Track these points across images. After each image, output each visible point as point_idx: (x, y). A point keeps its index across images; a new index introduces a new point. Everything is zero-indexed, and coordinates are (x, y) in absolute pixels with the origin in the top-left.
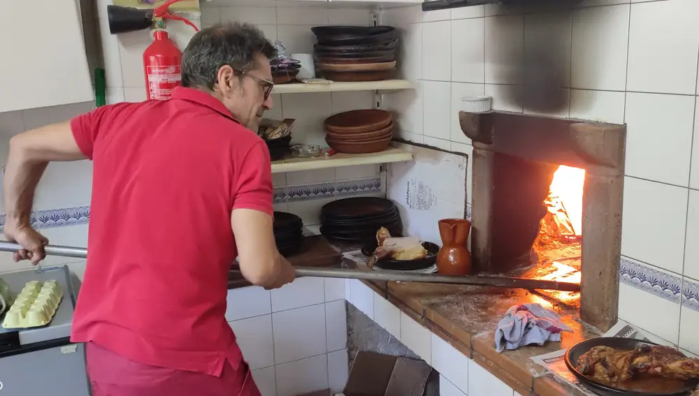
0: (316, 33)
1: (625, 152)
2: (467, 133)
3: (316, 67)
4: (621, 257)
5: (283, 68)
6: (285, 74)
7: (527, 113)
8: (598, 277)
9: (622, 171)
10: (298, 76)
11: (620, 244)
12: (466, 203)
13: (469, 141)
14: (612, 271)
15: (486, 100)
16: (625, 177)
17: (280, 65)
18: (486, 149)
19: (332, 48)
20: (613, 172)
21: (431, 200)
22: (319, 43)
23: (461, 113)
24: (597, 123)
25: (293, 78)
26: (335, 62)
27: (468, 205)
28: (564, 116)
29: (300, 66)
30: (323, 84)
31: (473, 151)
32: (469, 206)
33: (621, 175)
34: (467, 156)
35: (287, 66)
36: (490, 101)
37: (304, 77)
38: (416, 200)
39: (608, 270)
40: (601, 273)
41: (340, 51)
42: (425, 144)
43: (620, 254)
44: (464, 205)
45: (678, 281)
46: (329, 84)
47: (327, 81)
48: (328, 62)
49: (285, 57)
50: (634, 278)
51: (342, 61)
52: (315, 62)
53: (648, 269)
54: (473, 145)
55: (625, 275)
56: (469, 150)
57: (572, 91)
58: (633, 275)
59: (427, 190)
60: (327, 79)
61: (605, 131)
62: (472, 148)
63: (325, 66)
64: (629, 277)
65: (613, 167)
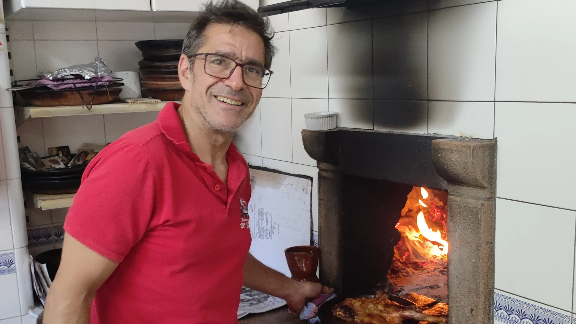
0: (141, 49)
1: (496, 170)
2: (312, 154)
3: (142, 85)
4: (496, 291)
5: (103, 86)
6: (105, 93)
7: (378, 129)
8: (469, 315)
9: (493, 192)
10: (122, 96)
11: (493, 275)
12: (312, 230)
13: (314, 162)
14: (485, 308)
15: (331, 116)
16: (497, 199)
17: (99, 83)
18: (332, 171)
19: (157, 64)
20: (483, 194)
21: (272, 227)
22: (143, 60)
23: (304, 131)
24: (461, 139)
25: (114, 97)
26: (163, 79)
27: (314, 233)
28: (421, 131)
29: (123, 84)
30: (148, 103)
31: (319, 173)
32: (316, 234)
33: (492, 198)
34: (311, 179)
35: (108, 83)
36: (335, 117)
37: (129, 96)
38: (257, 228)
39: (481, 306)
40: (472, 310)
41: (168, 67)
42: (265, 166)
43: (493, 288)
44: (310, 233)
45: (566, 319)
46: (156, 103)
47: (153, 101)
48: (155, 79)
49: (105, 74)
50: (511, 316)
51: (170, 78)
52: (141, 79)
53: (529, 305)
54: (318, 166)
55: (500, 312)
56: (314, 172)
57: (430, 102)
58: (510, 311)
59: (268, 217)
60: (154, 98)
61: (474, 148)
62: (317, 170)
63: (152, 84)
64: (505, 313)
65: (483, 187)
